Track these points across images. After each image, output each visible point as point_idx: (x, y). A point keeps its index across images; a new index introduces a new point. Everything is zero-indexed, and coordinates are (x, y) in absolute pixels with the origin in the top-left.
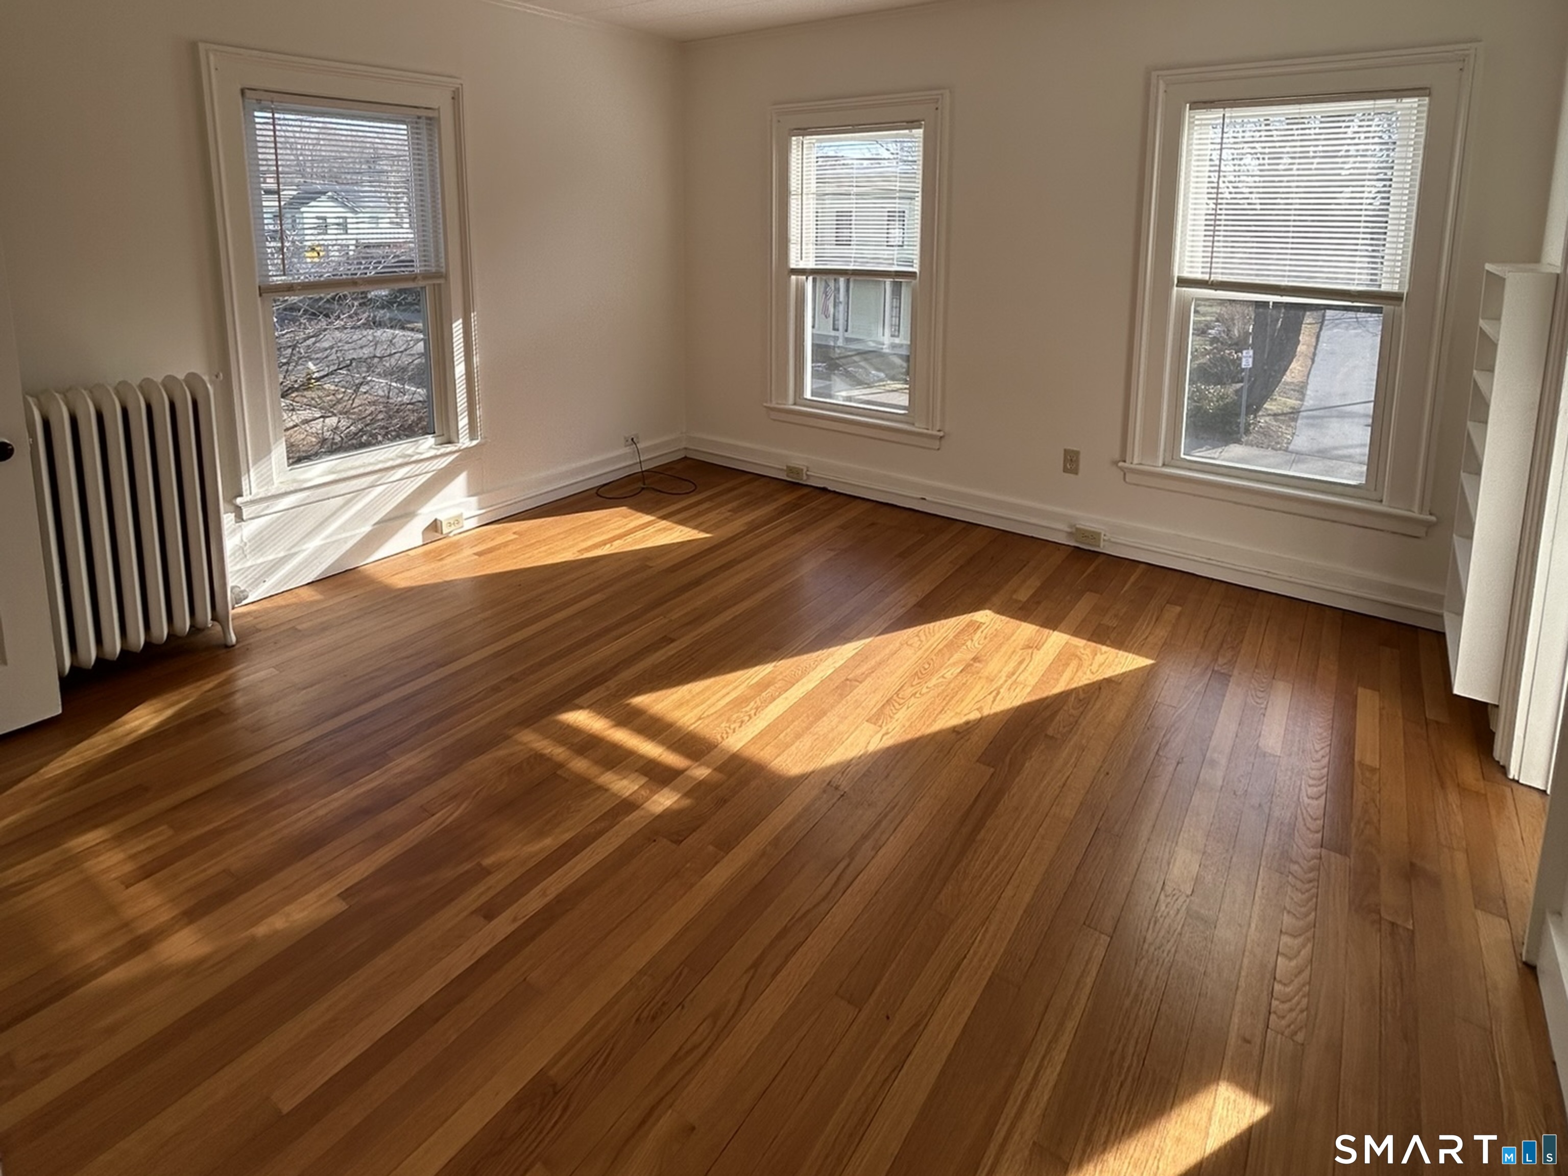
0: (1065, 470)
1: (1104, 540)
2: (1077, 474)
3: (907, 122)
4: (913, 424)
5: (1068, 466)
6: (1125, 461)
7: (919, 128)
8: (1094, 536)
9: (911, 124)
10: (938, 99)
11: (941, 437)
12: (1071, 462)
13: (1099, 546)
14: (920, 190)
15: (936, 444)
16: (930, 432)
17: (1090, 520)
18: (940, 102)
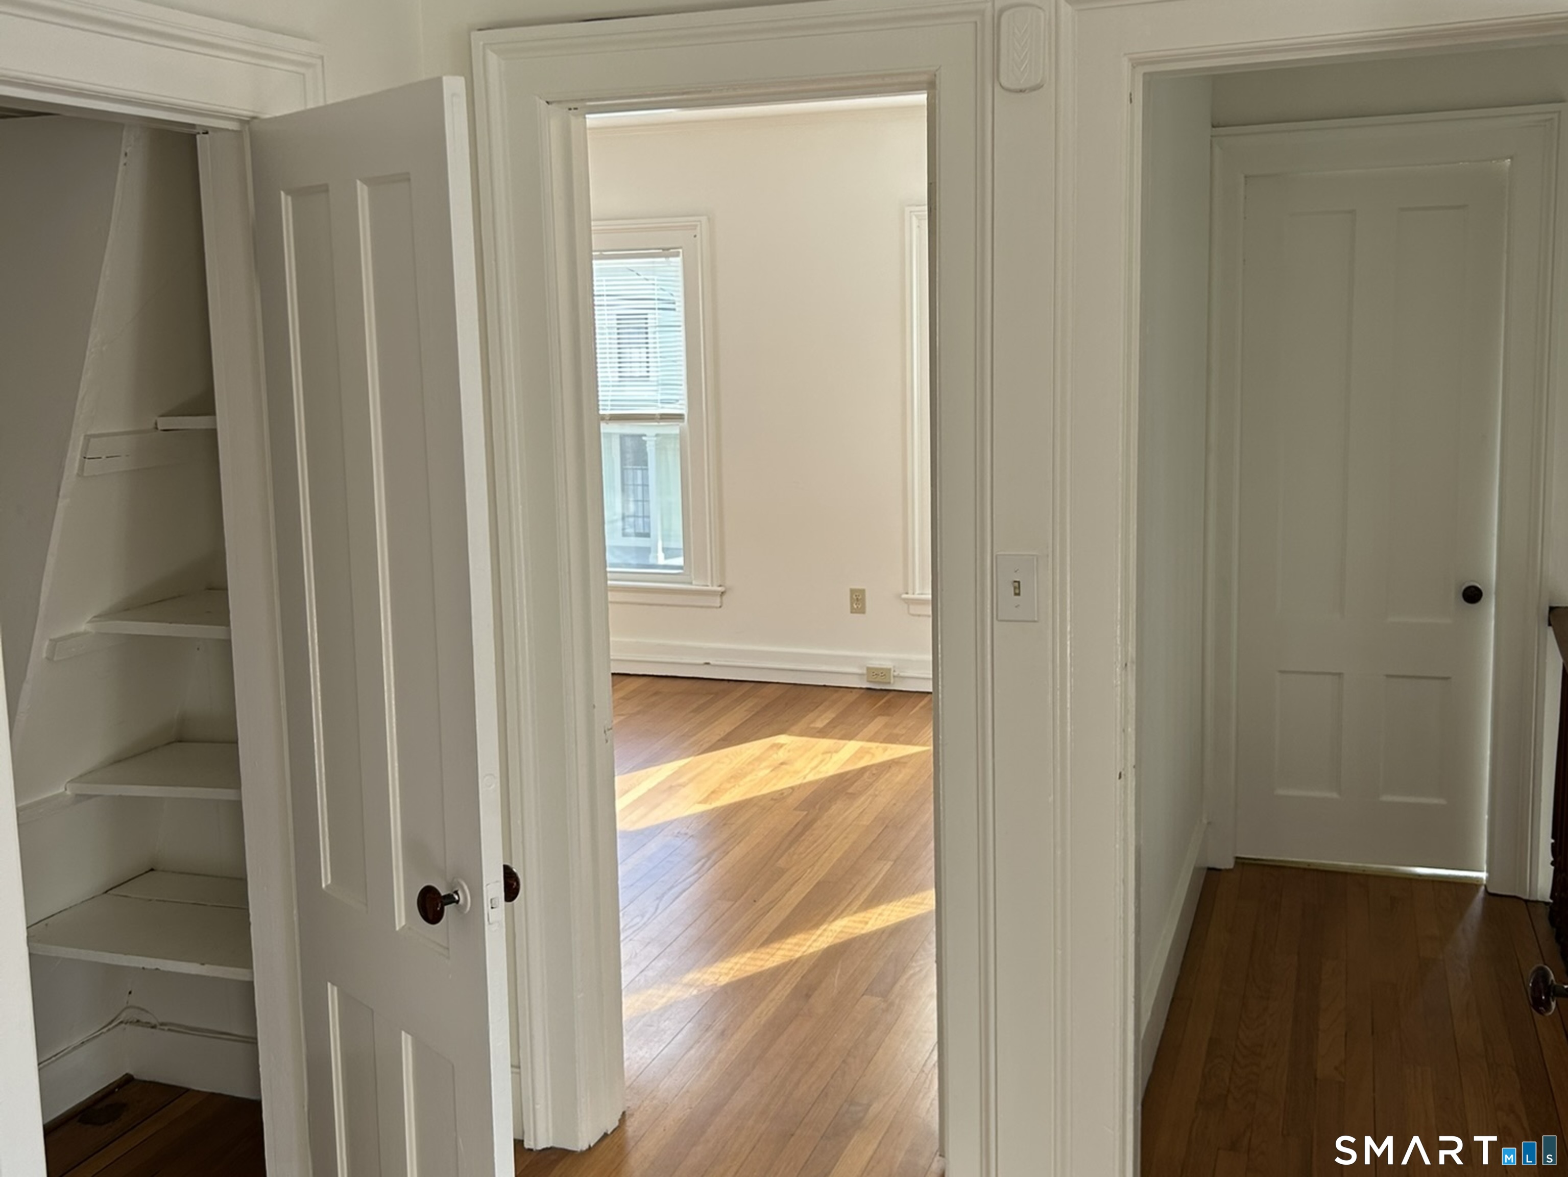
0: (853, 611)
1: (894, 677)
2: (864, 612)
3: (664, 250)
4: (691, 583)
5: (855, 606)
6: (907, 593)
7: (677, 255)
8: (884, 673)
9: (667, 252)
10: (696, 226)
11: (723, 593)
12: (858, 600)
13: (889, 683)
14: (682, 324)
15: (717, 601)
16: (710, 588)
17: (881, 659)
18: (698, 228)
